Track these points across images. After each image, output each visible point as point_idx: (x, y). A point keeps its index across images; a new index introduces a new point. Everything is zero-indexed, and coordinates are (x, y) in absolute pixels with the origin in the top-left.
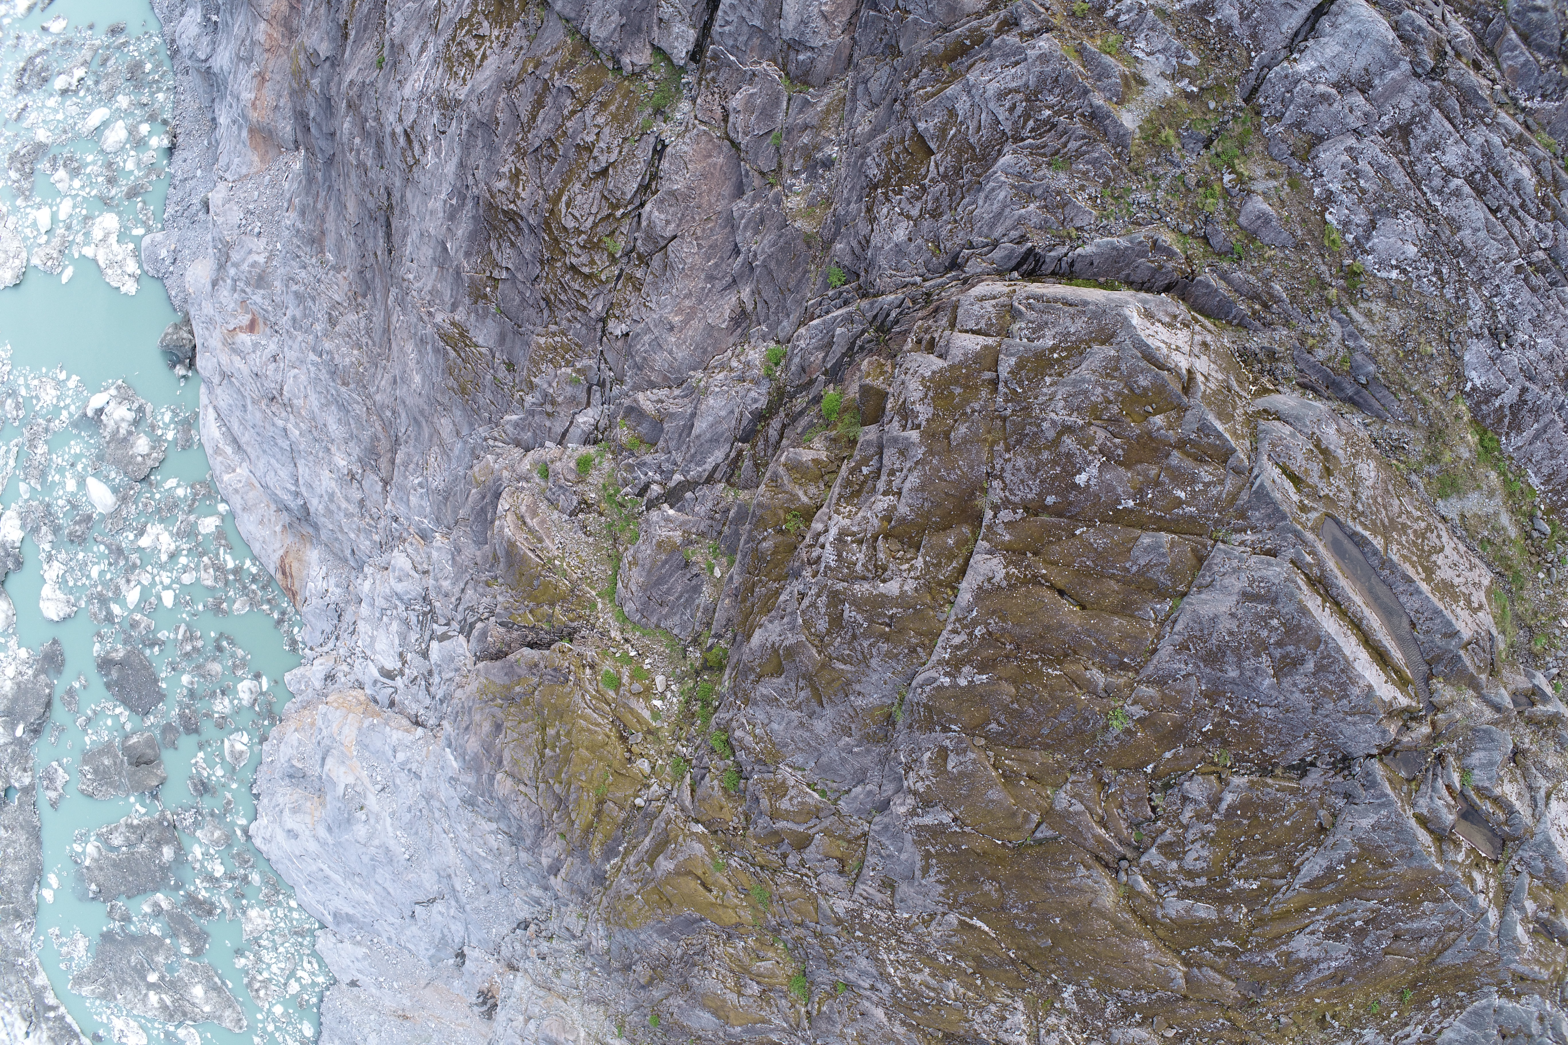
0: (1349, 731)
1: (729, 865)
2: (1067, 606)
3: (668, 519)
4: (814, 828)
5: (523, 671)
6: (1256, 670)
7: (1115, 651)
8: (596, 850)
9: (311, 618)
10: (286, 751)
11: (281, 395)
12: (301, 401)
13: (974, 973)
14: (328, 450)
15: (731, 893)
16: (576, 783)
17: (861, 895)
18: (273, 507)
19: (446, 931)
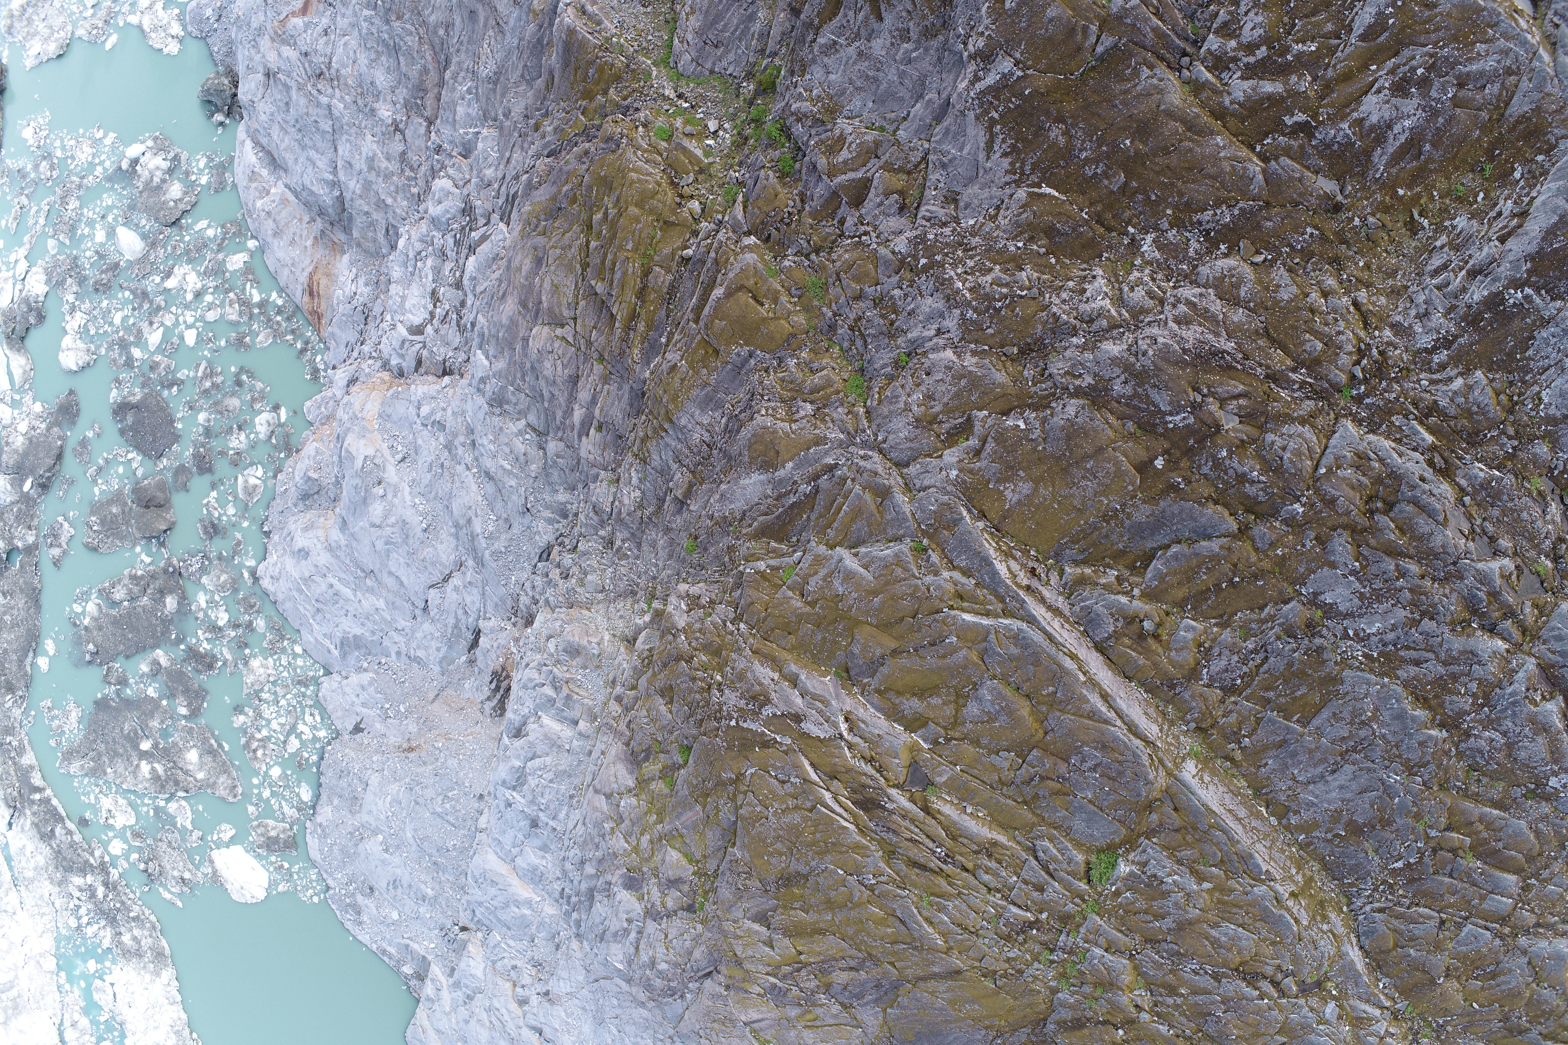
1: (782, 269)
4: (872, 168)
8: (636, 354)
9: (337, 331)
10: (301, 467)
11: (329, 69)
12: (349, 70)
13: (1047, 253)
14: (373, 110)
15: (784, 298)
16: (622, 255)
17: (924, 218)
18: (306, 218)
19: (460, 612)
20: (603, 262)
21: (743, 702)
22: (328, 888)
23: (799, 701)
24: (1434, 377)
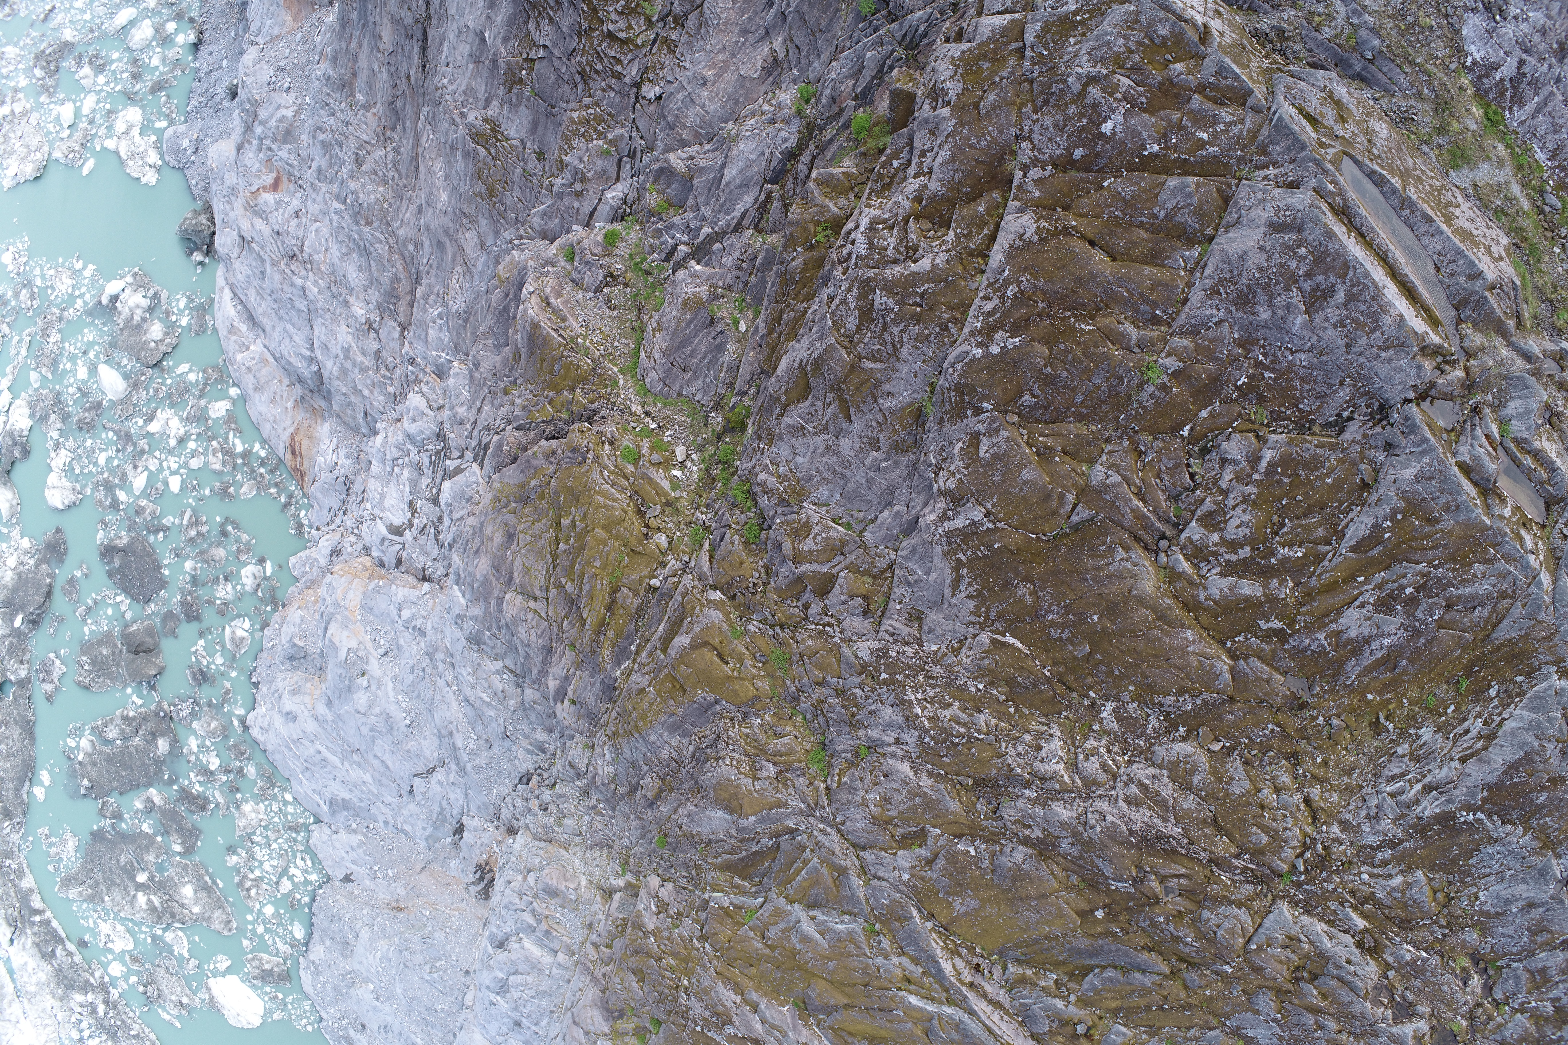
0: (1384, 370)
1: (747, 632)
2: (1098, 255)
3: (695, 275)
4: (838, 566)
5: (539, 462)
6: (1288, 307)
7: (1146, 302)
8: (607, 654)
9: (319, 495)
10: (288, 630)
11: (302, 251)
12: (322, 256)
13: (1007, 701)
14: (346, 303)
15: (748, 662)
16: (590, 571)
17: (887, 631)
18: (286, 381)
19: (444, 803)
20: (572, 566)
21: (707, 1013)
22: (321, 1019)
23: (759, 1026)
24: (1375, 871)
